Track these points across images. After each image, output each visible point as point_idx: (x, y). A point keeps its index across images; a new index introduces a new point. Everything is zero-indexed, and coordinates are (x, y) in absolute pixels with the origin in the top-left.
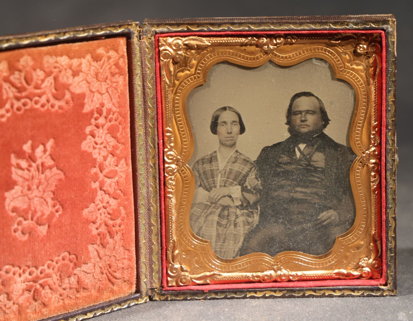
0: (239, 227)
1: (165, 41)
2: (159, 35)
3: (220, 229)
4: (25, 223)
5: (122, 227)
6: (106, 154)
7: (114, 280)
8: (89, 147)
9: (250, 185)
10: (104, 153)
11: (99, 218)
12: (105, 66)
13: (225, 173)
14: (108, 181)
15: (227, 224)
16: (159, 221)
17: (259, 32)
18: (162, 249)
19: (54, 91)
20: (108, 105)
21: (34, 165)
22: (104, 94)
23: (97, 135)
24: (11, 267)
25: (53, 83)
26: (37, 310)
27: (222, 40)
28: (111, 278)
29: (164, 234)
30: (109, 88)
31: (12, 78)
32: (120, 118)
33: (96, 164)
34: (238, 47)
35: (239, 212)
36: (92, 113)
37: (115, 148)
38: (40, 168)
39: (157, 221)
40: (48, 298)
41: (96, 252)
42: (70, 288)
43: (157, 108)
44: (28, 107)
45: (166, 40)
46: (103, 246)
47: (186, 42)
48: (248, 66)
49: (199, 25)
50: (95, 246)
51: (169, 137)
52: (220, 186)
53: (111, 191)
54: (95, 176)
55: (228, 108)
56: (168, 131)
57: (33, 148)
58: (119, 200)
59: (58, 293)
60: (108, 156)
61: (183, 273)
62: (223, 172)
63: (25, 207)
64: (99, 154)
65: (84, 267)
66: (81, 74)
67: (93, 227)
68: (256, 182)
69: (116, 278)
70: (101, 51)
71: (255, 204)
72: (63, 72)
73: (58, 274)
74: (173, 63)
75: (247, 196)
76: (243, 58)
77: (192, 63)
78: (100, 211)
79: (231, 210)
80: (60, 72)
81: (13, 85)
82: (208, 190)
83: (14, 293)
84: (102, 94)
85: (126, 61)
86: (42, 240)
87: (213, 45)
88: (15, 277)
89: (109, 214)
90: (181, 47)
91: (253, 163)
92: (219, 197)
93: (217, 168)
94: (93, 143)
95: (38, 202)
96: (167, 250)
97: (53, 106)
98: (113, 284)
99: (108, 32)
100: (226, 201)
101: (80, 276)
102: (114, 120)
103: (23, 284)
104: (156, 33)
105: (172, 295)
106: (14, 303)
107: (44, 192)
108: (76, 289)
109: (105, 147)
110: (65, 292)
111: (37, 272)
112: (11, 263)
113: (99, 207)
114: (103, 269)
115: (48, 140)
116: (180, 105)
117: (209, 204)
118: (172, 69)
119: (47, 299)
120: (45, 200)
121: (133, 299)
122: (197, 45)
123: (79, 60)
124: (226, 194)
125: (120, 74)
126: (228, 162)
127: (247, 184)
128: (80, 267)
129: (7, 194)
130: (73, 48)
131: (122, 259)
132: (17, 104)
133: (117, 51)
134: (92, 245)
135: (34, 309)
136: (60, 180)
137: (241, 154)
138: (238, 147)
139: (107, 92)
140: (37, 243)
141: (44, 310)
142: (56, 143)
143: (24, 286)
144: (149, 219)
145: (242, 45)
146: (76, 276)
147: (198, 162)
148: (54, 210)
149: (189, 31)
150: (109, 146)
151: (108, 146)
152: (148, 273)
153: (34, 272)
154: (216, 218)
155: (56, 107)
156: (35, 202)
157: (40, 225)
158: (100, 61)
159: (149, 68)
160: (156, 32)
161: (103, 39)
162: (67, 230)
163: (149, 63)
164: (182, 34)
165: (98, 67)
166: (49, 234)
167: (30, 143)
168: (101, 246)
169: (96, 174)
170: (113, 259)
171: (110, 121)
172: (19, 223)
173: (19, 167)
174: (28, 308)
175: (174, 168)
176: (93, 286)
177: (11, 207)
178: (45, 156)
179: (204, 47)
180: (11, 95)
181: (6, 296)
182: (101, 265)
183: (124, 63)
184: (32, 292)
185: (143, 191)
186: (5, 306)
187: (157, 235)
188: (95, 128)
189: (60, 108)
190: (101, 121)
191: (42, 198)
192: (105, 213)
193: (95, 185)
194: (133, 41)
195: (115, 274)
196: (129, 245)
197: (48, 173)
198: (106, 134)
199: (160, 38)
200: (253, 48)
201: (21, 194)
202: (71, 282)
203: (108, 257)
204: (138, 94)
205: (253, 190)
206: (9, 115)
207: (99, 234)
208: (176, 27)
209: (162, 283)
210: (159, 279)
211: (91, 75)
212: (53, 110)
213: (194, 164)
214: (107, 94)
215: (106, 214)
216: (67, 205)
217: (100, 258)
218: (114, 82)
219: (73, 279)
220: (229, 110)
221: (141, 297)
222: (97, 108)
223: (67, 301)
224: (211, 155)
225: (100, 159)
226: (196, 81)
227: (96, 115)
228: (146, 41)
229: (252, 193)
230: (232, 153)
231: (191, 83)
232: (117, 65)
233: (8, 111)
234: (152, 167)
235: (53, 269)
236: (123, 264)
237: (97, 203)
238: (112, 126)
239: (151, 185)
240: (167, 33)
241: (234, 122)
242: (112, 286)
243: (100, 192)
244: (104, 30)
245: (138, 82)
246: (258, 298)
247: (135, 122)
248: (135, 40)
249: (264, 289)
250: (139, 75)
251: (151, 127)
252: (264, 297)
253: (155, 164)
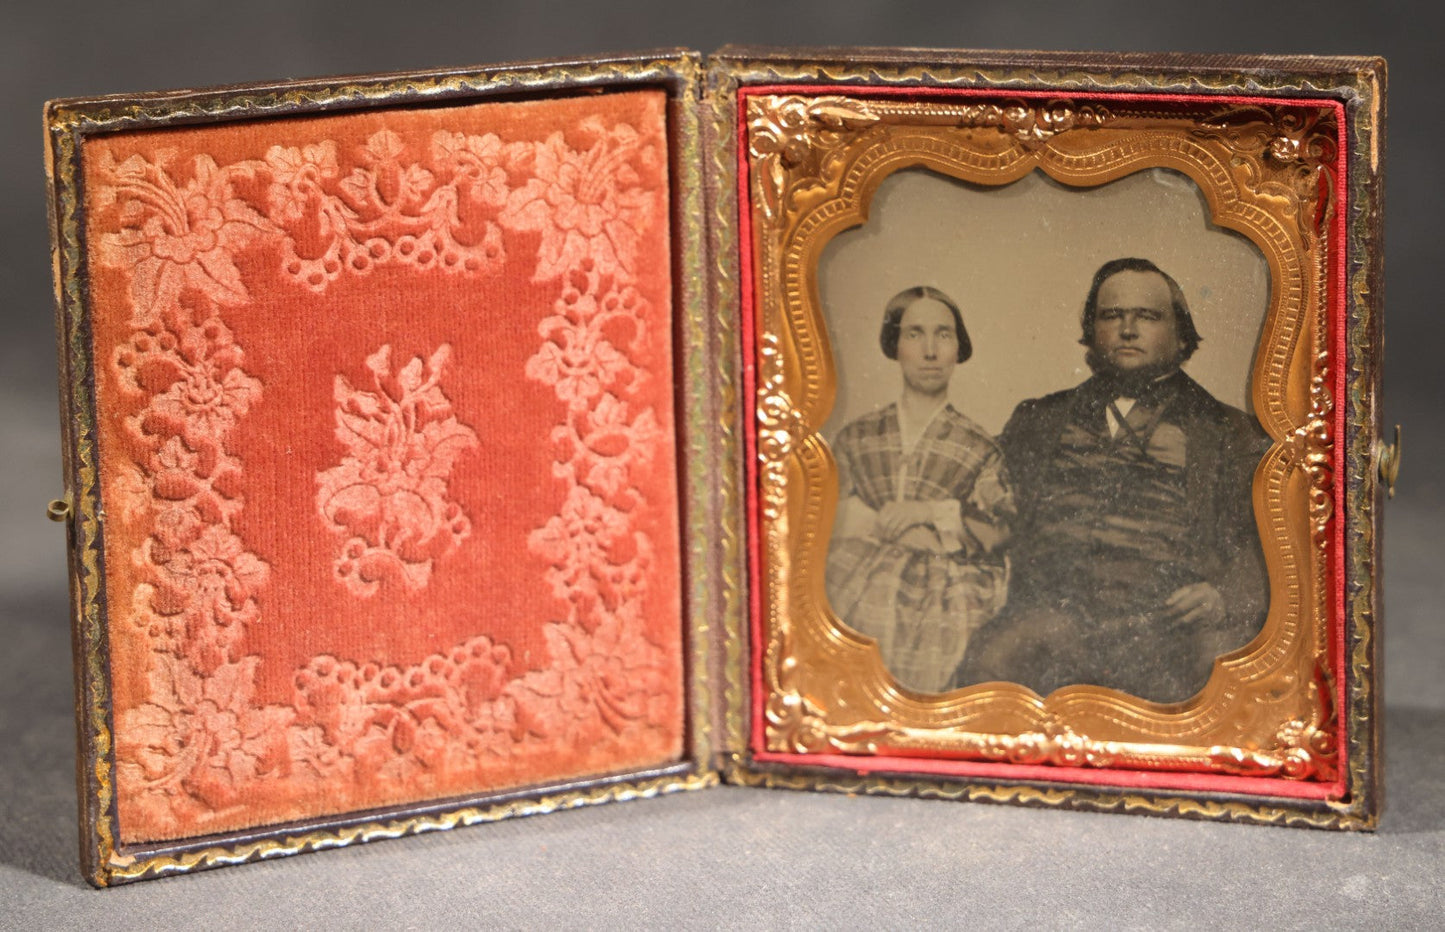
0: (956, 610)
1: (761, 105)
2: (748, 90)
3: (906, 612)
4: (368, 552)
5: (642, 584)
6: (595, 392)
7: (619, 720)
8: (548, 372)
9: (985, 499)
10: (590, 389)
11: (573, 557)
12: (599, 163)
13: (919, 463)
14: (601, 463)
15: (922, 601)
16: (744, 575)
17: (1003, 93)
18: (752, 652)
19: (455, 222)
20: (603, 265)
21: (394, 407)
22: (594, 236)
23: (570, 342)
24: (331, 660)
25: (455, 203)
26: (405, 777)
27: (909, 110)
28: (610, 713)
29: (756, 612)
30: (610, 221)
31: (345, 185)
32: (640, 302)
33: (566, 418)
34: (952, 130)
35: (954, 570)
36: (557, 284)
37: (623, 378)
38: (413, 418)
39: (738, 575)
40: (435, 749)
41: (565, 645)
42: (497, 731)
43: (741, 280)
44: (383, 260)
45: (766, 102)
46: (587, 627)
47: (817, 112)
48: (978, 181)
49: (849, 67)
50: (563, 628)
51: (771, 359)
52: (907, 497)
53: (610, 488)
54: (562, 448)
55: (925, 292)
56: (769, 344)
57: (395, 365)
58: (633, 515)
59: (464, 739)
60: (599, 398)
61: (807, 720)
62: (914, 461)
63: (371, 511)
64: (576, 391)
65: (533, 680)
66: (531, 181)
67: (555, 580)
68: (1001, 494)
69: (624, 716)
70: (592, 124)
71: (999, 552)
72: (483, 175)
73: (463, 690)
74: (782, 164)
75: (980, 529)
76: (965, 158)
77: (831, 166)
78: (577, 539)
80: (475, 174)
81: (347, 203)
82: (875, 504)
83: (342, 727)
84: (588, 237)
85: (664, 152)
86: (414, 601)
87: (886, 121)
88: (344, 686)
89: (602, 547)
90: (802, 123)
91: (992, 441)
92: (903, 527)
93: (896, 449)
94: (559, 361)
95: (405, 504)
96: (764, 654)
97: (449, 262)
98: (616, 730)
99: (611, 76)
100: (921, 539)
101: (521, 700)
102: (620, 306)
103: (365, 707)
104: (741, 84)
105: (776, 773)
106: (341, 754)
107: (421, 478)
108: (511, 732)
109: (593, 374)
110: (480, 737)
111: (402, 681)
112: (329, 650)
113: (573, 527)
114: (587, 688)
115: (435, 347)
116: (801, 277)
117: (876, 542)
118: (779, 180)
119: (430, 752)
120: (423, 499)
121: (673, 775)
122: (844, 120)
123: (530, 146)
124: (921, 520)
125: (645, 186)
126: (926, 435)
127: (975, 497)
128: (522, 677)
129: (321, 477)
130: (515, 116)
131: (641, 667)
132: (355, 251)
133: (636, 126)
134: (555, 626)
135: (395, 772)
136: (466, 451)
137: (959, 415)
138: (953, 396)
139: (604, 231)
140: (400, 608)
141: (427, 780)
142: (457, 358)
143: (369, 712)
144: (719, 570)
145: (961, 124)
146: (510, 700)
147: (847, 430)
148: (448, 526)
149: (823, 80)
150: (606, 372)
151: (601, 373)
152: (715, 711)
153: (393, 679)
154: (895, 582)
155: (460, 265)
156: (396, 502)
157: (409, 562)
158: (587, 150)
159: (721, 175)
160: (740, 81)
161: (598, 94)
162: (483, 580)
163: (721, 161)
164: (805, 89)
165: (579, 165)
166: (433, 585)
167: (385, 350)
168: (579, 630)
169: (566, 442)
170: (614, 665)
171: (610, 308)
172: (354, 553)
173: (354, 410)
174: (379, 769)
175: (782, 442)
176: (558, 729)
177: (331, 511)
178: (425, 387)
179: (862, 124)
180: (341, 227)
181: (319, 731)
182: (580, 679)
183: (655, 160)
184: (391, 729)
185: (701, 496)
186: (318, 757)
187: (738, 613)
188: (566, 324)
189: (471, 266)
190: (584, 305)
191: (415, 493)
192: (589, 545)
193: (563, 471)
194: (681, 104)
195: (620, 705)
196: (661, 632)
197: (432, 430)
198: (597, 341)
199: (750, 98)
200: (993, 135)
201: (359, 480)
202: (497, 714)
203: (602, 660)
204: (692, 243)
205: (991, 515)
206: (333, 277)
207: (573, 599)
208: (792, 69)
209: (750, 740)
210: (743, 729)
211: (559, 186)
212: (449, 271)
213: (839, 436)
214: (602, 236)
215: (595, 548)
216: (483, 516)
217: (579, 661)
218: (622, 207)
219: (503, 709)
220: (931, 297)
221: (694, 771)
222: (573, 273)
223: (487, 763)
224: (882, 412)
225: (577, 404)
226: (841, 215)
227: (568, 290)
228: (714, 105)
229: (989, 521)
230: (935, 412)
231: (828, 218)
232: (634, 162)
233: (330, 268)
234: (725, 435)
235: (447, 677)
236: (644, 680)
237: (567, 517)
238: (614, 320)
239: (724, 482)
240: (768, 83)
241: (942, 328)
242: (612, 736)
243: (575, 491)
244: (599, 72)
245: (692, 208)
246: (999, 804)
247: (684, 314)
248: (687, 99)
249: (1015, 782)
250: (695, 192)
251: (723, 330)
252: (1014, 802)
253: (733, 428)
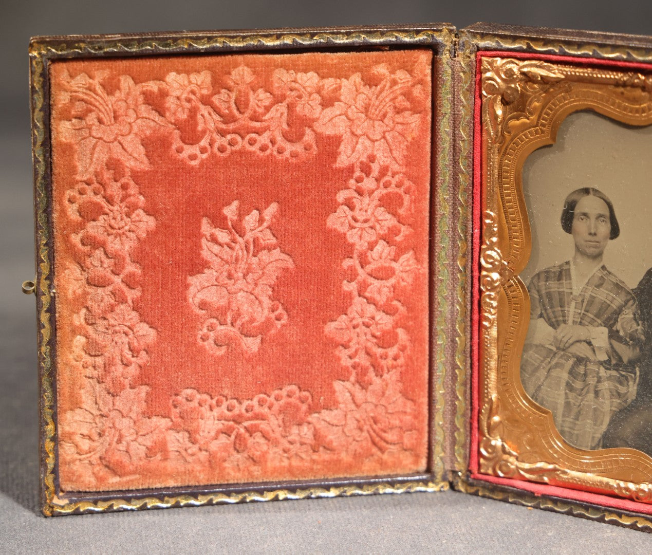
0: (603, 398)
1: (490, 64)
2: (483, 53)
3: (571, 395)
4: (219, 328)
5: (401, 361)
6: (374, 239)
7: (383, 444)
8: (342, 224)
9: (624, 329)
10: (370, 236)
11: (354, 341)
12: (384, 94)
13: (583, 301)
14: (377, 283)
15: (582, 390)
16: (469, 362)
18: (472, 410)
19: (285, 126)
20: (382, 158)
21: (240, 239)
22: (377, 140)
23: (358, 207)
24: (195, 392)
25: (286, 114)
26: (241, 467)
27: (584, 73)
28: (377, 439)
29: (476, 385)
30: (389, 131)
31: (215, 99)
32: (407, 183)
33: (352, 254)
34: (611, 88)
35: (603, 372)
36: (351, 170)
37: (393, 231)
38: (252, 248)
39: (465, 361)
40: (262, 452)
41: (348, 394)
42: (302, 444)
43: (473, 174)
44: (237, 148)
45: (493, 62)
46: (364, 385)
47: (525, 70)
48: (628, 122)
49: (546, 42)
50: (348, 385)
51: (489, 225)
52: (574, 322)
53: (381, 299)
54: (349, 272)
55: (591, 191)
56: (489, 217)
57: (241, 215)
58: (397, 317)
59: (281, 447)
60: (376, 242)
61: (506, 457)
62: (580, 299)
63: (223, 302)
64: (360, 237)
65: (325, 414)
66: (336, 103)
67: (343, 354)
68: (635, 326)
69: (387, 442)
70: (381, 69)
71: (632, 363)
72: (305, 98)
73: (281, 417)
74: (502, 102)
75: (619, 347)
76: (619, 107)
77: (533, 105)
78: (358, 330)
79: (591, 367)
80: (300, 97)
81: (217, 111)
82: (554, 325)
83: (201, 434)
84: (373, 141)
85: (429, 89)
86: (248, 361)
87: (569, 79)
88: (202, 409)
89: (374, 336)
90: (515, 76)
91: (631, 292)
92: (571, 341)
93: (569, 291)
94: (350, 218)
95: (244, 300)
96: (479, 412)
97: (280, 151)
98: (382, 450)
99: (394, 39)
100: (582, 350)
101: (318, 426)
102: (393, 186)
103: (216, 422)
104: (479, 49)
105: (484, 487)
106: (200, 450)
107: (256, 285)
108: (311, 445)
109: (372, 228)
110: (291, 447)
111: (239, 409)
112: (193, 386)
113: (355, 322)
114: (362, 422)
115: (268, 205)
116: (512, 174)
117: (554, 349)
118: (499, 112)
119: (258, 453)
120: (257, 298)
121: (418, 481)
122: (542, 77)
123: (338, 81)
124: (583, 338)
125: (414, 111)
126: (587, 284)
127: (618, 326)
128: (319, 413)
129: (192, 280)
130: (329, 61)
131: (399, 412)
132: (220, 141)
133: (410, 72)
134: (341, 382)
135: (236, 463)
136: (285, 270)
137: (610, 273)
138: (606, 260)
139: (384, 137)
140: (239, 364)
141: (256, 470)
142: (282, 212)
143: (220, 425)
144: (453, 356)
145: (617, 84)
146: (311, 426)
147: (538, 275)
148: (273, 316)
149: (530, 50)
150: (381, 227)
151: (378, 227)
152: (447, 444)
153: (234, 407)
154: (565, 376)
155: (287, 154)
156: (239, 298)
157: (246, 336)
158: (376, 86)
159: (464, 106)
160: (478, 47)
161: (386, 50)
162: (294, 351)
163: (464, 98)
164: (518, 55)
165: (370, 95)
166: (261, 351)
167: (235, 204)
168: (357, 386)
169: (352, 269)
170: (381, 410)
171: (386, 187)
172: (211, 328)
173: (214, 240)
174: (225, 461)
175: (495, 279)
176: (344, 446)
177: (197, 301)
178: (261, 228)
179: (552, 80)
180: (212, 126)
181: (187, 435)
182: (358, 416)
183: (422, 94)
184: (233, 437)
186: (186, 450)
187: (464, 384)
188: (356, 195)
189: (294, 155)
190: (368, 183)
191: (252, 294)
192: (366, 334)
193: (350, 287)
194: (441, 59)
195: (384, 435)
197: (264, 255)
198: (376, 207)
199: (483, 58)
200: (638, 93)
201: (216, 283)
202: (302, 434)
203: (373, 407)
204: (444, 148)
205: (628, 340)
206: (204, 156)
207: (354, 367)
208: (511, 41)
209: (469, 465)
210: (465, 458)
211: (356, 108)
212: (279, 157)
213: (533, 278)
214: (383, 140)
215: (369, 337)
216: (295, 311)
217: (358, 406)
218: (398, 123)
219: (306, 432)
220: (594, 195)
221: (432, 480)
222: (362, 163)
223: (295, 462)
224: (560, 266)
225: (361, 246)
226: (538, 138)
227: (358, 173)
228: (461, 61)
229: (627, 343)
230: (594, 269)
231: (531, 139)
232: (408, 95)
233: (203, 150)
234: (460, 272)
235: (270, 408)
236: (401, 421)
237: (352, 316)
238: (388, 194)
239: (458, 301)
240: (495, 50)
241: (600, 216)
242: (379, 453)
243: (357, 300)
244: (386, 36)
245: (445, 127)
246: (624, 526)
247: (436, 193)
248: (445, 57)
249: (634, 514)
250: (447, 116)
251: (462, 206)
252: (633, 527)
253: (465, 268)
